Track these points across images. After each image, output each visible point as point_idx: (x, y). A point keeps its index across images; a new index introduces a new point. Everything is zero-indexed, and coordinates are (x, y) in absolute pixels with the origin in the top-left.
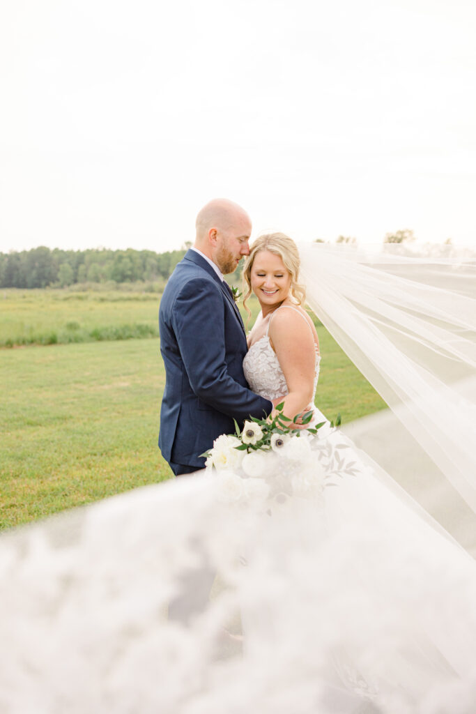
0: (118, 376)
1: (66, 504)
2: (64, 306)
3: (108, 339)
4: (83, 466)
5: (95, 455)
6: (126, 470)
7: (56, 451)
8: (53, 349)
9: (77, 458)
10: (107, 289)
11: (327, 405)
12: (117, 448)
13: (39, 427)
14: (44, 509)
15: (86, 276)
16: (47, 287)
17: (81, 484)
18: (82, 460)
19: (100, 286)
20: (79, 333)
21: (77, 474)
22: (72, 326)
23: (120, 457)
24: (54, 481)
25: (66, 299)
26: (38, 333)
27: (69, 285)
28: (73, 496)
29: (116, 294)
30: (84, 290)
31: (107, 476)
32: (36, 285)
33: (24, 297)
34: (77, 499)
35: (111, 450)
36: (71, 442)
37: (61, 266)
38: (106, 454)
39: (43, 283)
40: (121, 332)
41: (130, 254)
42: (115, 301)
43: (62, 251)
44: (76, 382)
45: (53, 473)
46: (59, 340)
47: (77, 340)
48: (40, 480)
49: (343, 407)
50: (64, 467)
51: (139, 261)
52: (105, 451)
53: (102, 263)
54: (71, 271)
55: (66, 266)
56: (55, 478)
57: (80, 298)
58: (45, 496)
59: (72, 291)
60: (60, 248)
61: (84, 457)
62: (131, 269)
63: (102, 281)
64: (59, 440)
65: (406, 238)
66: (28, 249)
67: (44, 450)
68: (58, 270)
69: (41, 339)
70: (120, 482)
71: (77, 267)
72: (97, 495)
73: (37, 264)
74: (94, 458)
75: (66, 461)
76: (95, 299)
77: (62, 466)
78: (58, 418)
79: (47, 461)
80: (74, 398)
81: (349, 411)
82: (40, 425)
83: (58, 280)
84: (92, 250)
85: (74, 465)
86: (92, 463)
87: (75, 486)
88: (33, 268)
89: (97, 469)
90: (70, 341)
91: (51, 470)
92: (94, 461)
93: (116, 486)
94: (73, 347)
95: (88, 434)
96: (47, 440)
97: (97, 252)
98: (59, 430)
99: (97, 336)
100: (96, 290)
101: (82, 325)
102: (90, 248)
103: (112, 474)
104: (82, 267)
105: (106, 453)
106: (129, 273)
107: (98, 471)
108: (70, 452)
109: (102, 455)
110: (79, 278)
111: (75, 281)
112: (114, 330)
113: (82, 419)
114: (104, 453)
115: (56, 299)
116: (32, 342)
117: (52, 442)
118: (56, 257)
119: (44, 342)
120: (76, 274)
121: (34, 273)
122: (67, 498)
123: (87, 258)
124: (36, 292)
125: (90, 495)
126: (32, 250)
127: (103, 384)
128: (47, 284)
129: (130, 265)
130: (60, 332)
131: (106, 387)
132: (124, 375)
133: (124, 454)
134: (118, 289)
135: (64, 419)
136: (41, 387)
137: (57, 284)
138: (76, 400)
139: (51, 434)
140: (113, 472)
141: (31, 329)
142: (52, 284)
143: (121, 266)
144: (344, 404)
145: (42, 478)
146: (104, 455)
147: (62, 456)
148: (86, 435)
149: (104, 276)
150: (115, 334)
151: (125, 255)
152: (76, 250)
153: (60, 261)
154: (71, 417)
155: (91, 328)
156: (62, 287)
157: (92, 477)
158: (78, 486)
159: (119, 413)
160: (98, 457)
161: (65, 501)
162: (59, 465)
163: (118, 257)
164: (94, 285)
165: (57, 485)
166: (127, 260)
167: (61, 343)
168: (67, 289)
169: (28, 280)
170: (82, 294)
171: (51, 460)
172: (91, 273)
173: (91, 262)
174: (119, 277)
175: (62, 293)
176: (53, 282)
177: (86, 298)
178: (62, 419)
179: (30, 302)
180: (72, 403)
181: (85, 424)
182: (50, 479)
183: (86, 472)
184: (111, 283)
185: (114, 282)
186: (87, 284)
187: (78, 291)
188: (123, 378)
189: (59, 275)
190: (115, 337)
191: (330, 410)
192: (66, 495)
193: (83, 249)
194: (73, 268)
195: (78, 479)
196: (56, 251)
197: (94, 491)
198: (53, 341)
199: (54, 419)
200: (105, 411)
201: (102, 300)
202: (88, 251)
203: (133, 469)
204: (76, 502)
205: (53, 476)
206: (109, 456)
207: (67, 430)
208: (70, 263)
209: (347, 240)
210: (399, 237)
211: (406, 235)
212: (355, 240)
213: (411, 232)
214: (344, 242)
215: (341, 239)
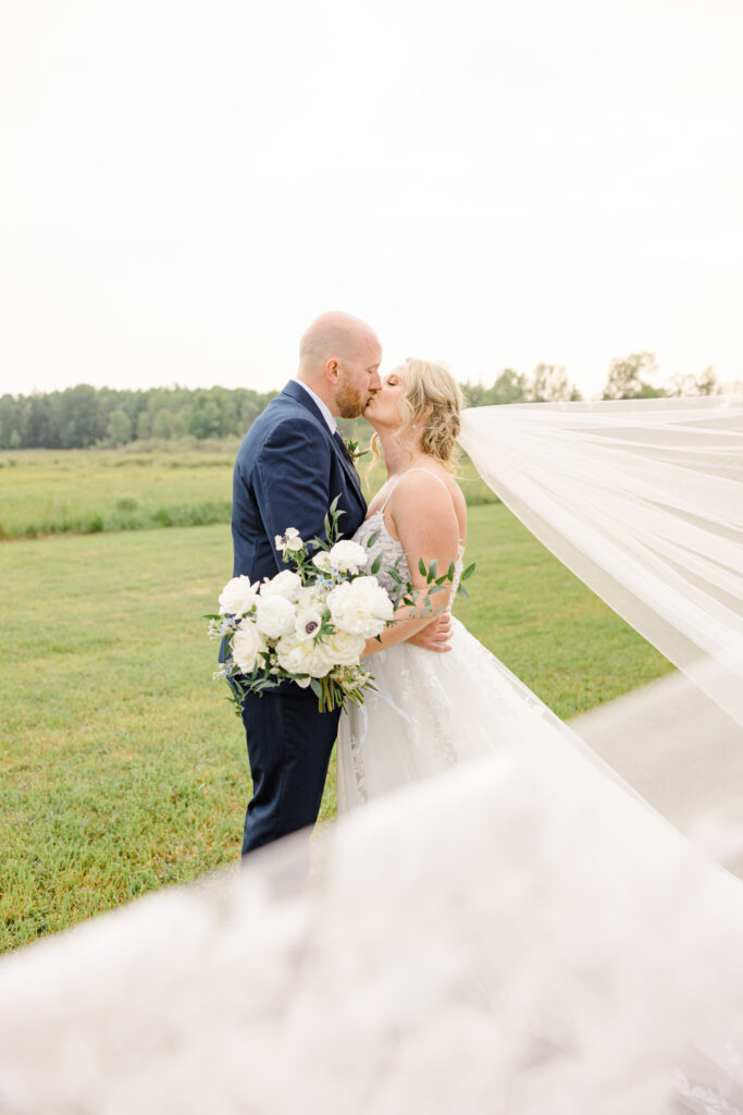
0: (193, 579)
1: (104, 766)
2: (117, 476)
3: (182, 523)
4: (132, 711)
5: (151, 694)
6: (195, 716)
7: (92, 690)
8: (96, 539)
9: (124, 700)
10: (183, 449)
11: (508, 621)
12: (184, 684)
13: (70, 655)
14: (71, 772)
15: (150, 429)
16: (92, 447)
17: (128, 737)
18: (132, 702)
19: (172, 444)
20: (137, 515)
21: (123, 722)
22: (126, 505)
23: (189, 698)
24: (87, 732)
25: (120, 465)
26: (72, 516)
27: (125, 443)
28: (115, 754)
29: (196, 457)
30: (148, 451)
31: (167, 725)
32: (75, 444)
33: (57, 462)
34: (119, 758)
35: (175, 687)
36: (116, 677)
37: (112, 415)
38: (168, 693)
39: (86, 440)
40: (200, 514)
41: (218, 395)
42: (194, 466)
43: (114, 392)
44: (130, 589)
45: (87, 720)
46: (105, 527)
47: (133, 526)
48: (67, 732)
49: (530, 624)
50: (103, 713)
51: (231, 406)
52: (165, 689)
53: (175, 409)
54: (128, 422)
55: (119, 415)
56: (90, 728)
57: (141, 463)
58: (73, 754)
59: (129, 452)
60: (111, 387)
61: (135, 698)
62: (219, 418)
63: (174, 436)
64: (99, 673)
65: (644, 365)
66: (62, 389)
67: (75, 688)
68: (108, 420)
69: (79, 525)
70: (186, 734)
71: (136, 417)
72: (150, 752)
73: (76, 412)
74: (150, 699)
75: (107, 703)
76: (164, 465)
77: (101, 711)
78: (99, 641)
79: (79, 703)
80: (125, 611)
81: (539, 630)
82: (72, 652)
83: (108, 436)
84: (160, 389)
85: (118, 710)
86: (146, 707)
87: (118, 739)
88: (70, 417)
89: (153, 715)
90: (123, 528)
91: (84, 716)
92: (148, 704)
93: (179, 740)
94: (128, 536)
95: (142, 665)
96: (81, 673)
97: (167, 392)
98: (99, 659)
99: (165, 520)
100: (167, 451)
101: (141, 503)
102: (157, 387)
103: (174, 723)
104: (144, 416)
105: (167, 692)
106: (216, 424)
107: (154, 719)
108: (113, 691)
109: (161, 694)
110: (138, 433)
111: (134, 438)
112: (189, 510)
113: (135, 642)
114: (165, 693)
115: (104, 465)
116: (66, 529)
117: (88, 676)
118: (104, 400)
119: (83, 529)
120: (135, 426)
121: (72, 425)
122: (105, 756)
123: (152, 402)
124: (75, 454)
125: (139, 752)
126: (68, 390)
127: (169, 592)
128: (92, 443)
129: (217, 412)
130: (108, 514)
131: (174, 595)
132: (202, 577)
133: (194, 694)
134: (198, 448)
135: (107, 643)
136: (76, 596)
137: (106, 442)
138: (127, 615)
139: (87, 665)
140: (176, 719)
141: (64, 510)
142: (98, 443)
143: (202, 413)
144: (534, 619)
145: (70, 728)
146: (165, 696)
147: (101, 696)
148: (138, 666)
149: (179, 430)
150: (192, 517)
151: (209, 396)
152: (134, 389)
153: (112, 408)
154: (119, 640)
155: (155, 508)
156: (114, 447)
157: (144, 727)
158: (123, 739)
159: (190, 633)
160: (155, 697)
161: (103, 760)
162: (96, 709)
163: (199, 399)
164: (162, 442)
165: (90, 738)
166: (212, 405)
167: (108, 531)
168: (122, 449)
169: (63, 436)
170: (145, 457)
171: (85, 702)
172: (157, 425)
173: (158, 408)
174: (200, 431)
175: (113, 456)
176: (101, 439)
177: (150, 462)
178: (105, 642)
179: (66, 470)
180: (122, 620)
181: (138, 650)
182: (83, 729)
183: (135, 720)
184: (190, 439)
185: (192, 439)
186: (152, 441)
187: (139, 451)
188: (200, 582)
189: (110, 429)
190: (192, 522)
191: (510, 628)
192: (105, 753)
193: (145, 388)
194: (130, 418)
195: (123, 729)
196: (105, 391)
197: (145, 746)
198: (96, 528)
199: (93, 643)
200: (170, 630)
201: (175, 466)
202: (153, 391)
203: (206, 715)
204: (118, 763)
205: (87, 725)
206: (171, 697)
207: (111, 659)
208: (125, 410)
209: (552, 370)
210: (633, 363)
211: (644, 360)
212: (562, 370)
213: (651, 357)
214: (546, 374)
215: (541, 368)
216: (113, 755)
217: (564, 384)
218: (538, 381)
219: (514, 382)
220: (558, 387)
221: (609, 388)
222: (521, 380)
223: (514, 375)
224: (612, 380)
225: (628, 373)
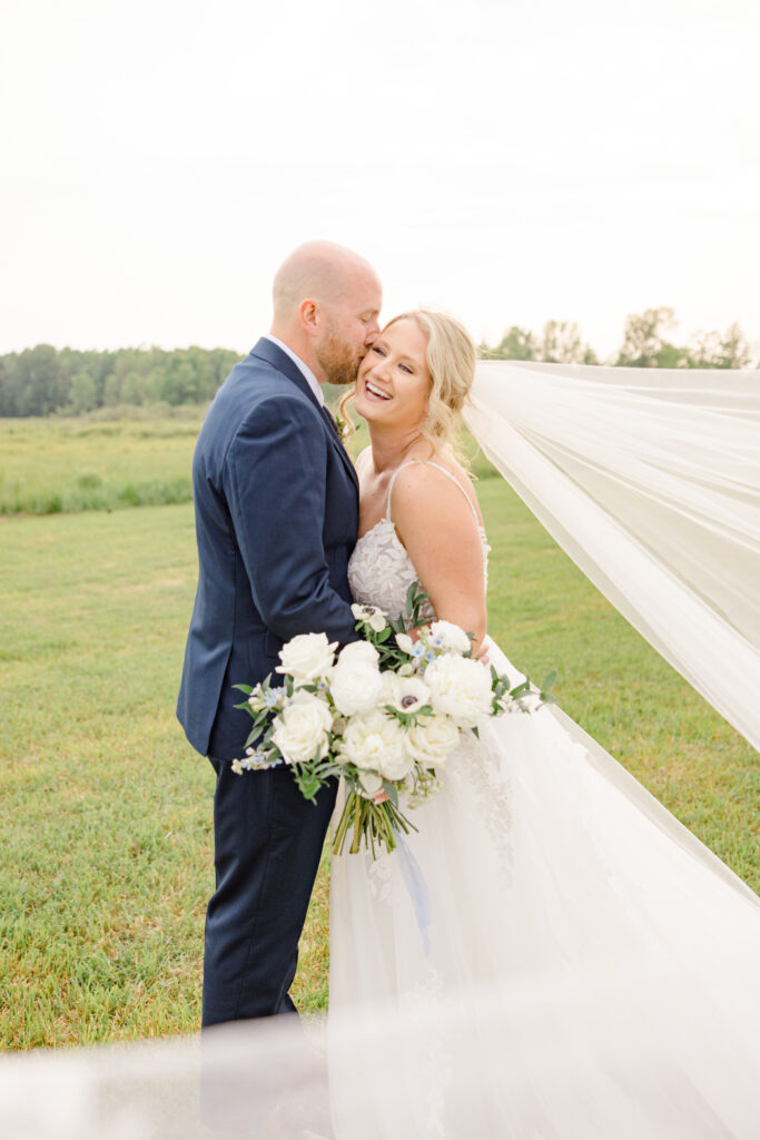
0: (164, 568)
1: (50, 808)
2: (79, 448)
3: (152, 502)
4: (87, 735)
5: (111, 713)
6: (162, 741)
7: (41, 708)
8: (53, 522)
9: (78, 720)
10: (153, 416)
12: (151, 699)
13: (17, 663)
14: (9, 817)
15: (117, 394)
16: (52, 415)
17: (81, 768)
18: (87, 724)
19: (143, 411)
20: (101, 493)
21: (77, 749)
22: (88, 482)
23: (156, 718)
24: (30, 764)
25: (83, 435)
26: (28, 493)
27: (89, 410)
28: (65, 792)
29: (169, 425)
30: (115, 418)
31: (129, 753)
32: (34, 412)
33: (12, 432)
34: (69, 798)
35: (140, 703)
36: (70, 691)
37: (74, 379)
38: (131, 711)
39: (45, 407)
40: (173, 492)
41: (194, 357)
42: (167, 436)
43: (77, 353)
44: (89, 581)
45: (32, 747)
46: (65, 507)
47: (95, 506)
48: (8, 762)
50: (52, 738)
51: (209, 369)
52: (128, 705)
53: (145, 372)
54: (93, 387)
55: (83, 379)
56: (35, 758)
57: (107, 433)
58: (14, 792)
59: (93, 420)
60: (74, 347)
61: (91, 717)
62: (195, 382)
63: (146, 402)
64: (49, 687)
65: (662, 321)
66: (19, 350)
67: (20, 706)
68: (70, 385)
69: (34, 505)
70: (151, 764)
71: (102, 380)
72: (106, 789)
73: (33, 375)
74: (109, 718)
75: (58, 725)
76: (133, 435)
77: (51, 735)
78: (52, 646)
79: (24, 725)
80: (83, 608)
82: (20, 659)
83: (70, 403)
84: (130, 349)
85: (69, 733)
86: (105, 730)
87: (68, 773)
88: (27, 381)
89: (113, 740)
90: (85, 508)
91: (29, 742)
92: (107, 725)
93: (142, 772)
94: (91, 518)
95: (100, 675)
96: (28, 687)
97: (137, 353)
98: (51, 668)
99: (132, 499)
100: (136, 419)
101: (105, 479)
102: (126, 347)
103: (137, 749)
104: (111, 380)
105: (130, 709)
106: (192, 388)
107: (113, 744)
108: (66, 709)
109: (123, 713)
110: (106, 399)
111: (100, 404)
112: (161, 487)
113: (95, 646)
114: (127, 711)
115: (66, 434)
116: (18, 510)
117: (37, 690)
118: (65, 362)
119: (39, 509)
120: (101, 391)
121: (29, 391)
122: (52, 796)
123: (119, 364)
124: (32, 423)
125: (94, 789)
126: (26, 351)
127: (135, 584)
128: (52, 410)
129: (192, 375)
130: (67, 492)
131: (141, 588)
132: (174, 566)
133: (162, 711)
134: (172, 415)
135: (61, 647)
136: (28, 589)
137: (68, 409)
138: (86, 612)
139: (36, 675)
140: (139, 744)
141: (17, 488)
142: (59, 409)
143: (176, 377)
145: (11, 758)
146: (128, 714)
147: (50, 716)
148: (97, 677)
149: (148, 394)
150: (163, 494)
151: (184, 357)
152: (100, 350)
153: (74, 371)
154: (74, 644)
155: (121, 485)
156: (77, 414)
157: (101, 756)
158: (75, 772)
159: (160, 634)
160: (114, 717)
161: (49, 800)
162: (44, 733)
163: (171, 361)
164: (131, 409)
165: (33, 772)
166: (186, 367)
167: (68, 512)
168: (86, 417)
169: (20, 403)
170: (112, 426)
171: (31, 724)
172: (126, 389)
173: (128, 370)
174: (174, 396)
175: (76, 425)
176: (62, 405)
177: (118, 432)
178: (59, 647)
179: (23, 441)
180: (80, 619)
181: (97, 656)
182: (26, 759)
183: (92, 747)
184: (163, 405)
185: (165, 404)
186: (120, 408)
187: (104, 420)
188: (171, 571)
189: (72, 394)
190: (163, 500)
192: (51, 790)
193: (113, 348)
194: (96, 382)
195: (76, 759)
196: (67, 351)
197: (101, 784)
198: (54, 509)
199: (44, 647)
200: (137, 631)
201: (146, 435)
202: (122, 352)
203: (176, 739)
204: (68, 803)
205: (32, 753)
206: (135, 716)
207: (64, 668)
208: (89, 373)
209: (563, 327)
210: (650, 319)
211: (662, 316)
212: (575, 327)
213: (670, 312)
214: (557, 333)
215: (553, 325)
216: (62, 793)
217: (577, 343)
218: (547, 341)
219: (522, 341)
220: (570, 346)
221: (626, 347)
222: (528, 338)
223: (521, 334)
224: (628, 339)
225: (646, 329)
